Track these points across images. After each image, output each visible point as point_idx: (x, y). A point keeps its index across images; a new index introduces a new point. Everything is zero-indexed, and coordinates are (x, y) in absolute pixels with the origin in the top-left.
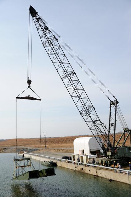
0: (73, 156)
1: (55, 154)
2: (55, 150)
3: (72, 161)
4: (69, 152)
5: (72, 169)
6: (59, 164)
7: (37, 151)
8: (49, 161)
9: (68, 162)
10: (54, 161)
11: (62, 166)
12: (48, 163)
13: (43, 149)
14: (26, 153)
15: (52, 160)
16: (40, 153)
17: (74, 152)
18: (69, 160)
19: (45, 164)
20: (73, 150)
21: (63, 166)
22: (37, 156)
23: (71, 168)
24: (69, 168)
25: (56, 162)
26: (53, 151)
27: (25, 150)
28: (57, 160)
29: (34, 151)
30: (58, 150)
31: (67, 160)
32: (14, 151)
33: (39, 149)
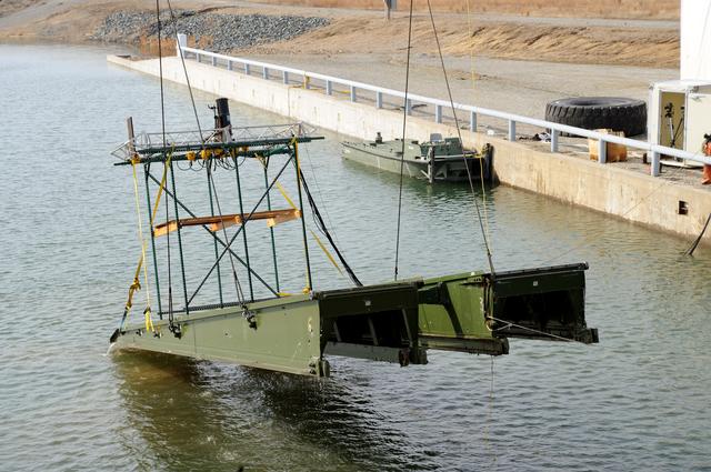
0: (664, 95)
1: (480, 78)
2: (479, 40)
3: (651, 144)
4: (632, 62)
5: (638, 225)
6: (512, 166)
7: (303, 43)
8: (424, 138)
9: (612, 155)
10: (473, 142)
11: (548, 191)
12: (412, 153)
13: (361, 26)
14: (201, 59)
15: (447, 132)
16: (323, 59)
17: (677, 66)
18: (619, 139)
19: (379, 164)
20: (673, 39)
21: (559, 194)
22: (308, 84)
23: (633, 216)
24: (612, 207)
25: (490, 150)
26: (463, 47)
27: (190, 22)
28: (501, 132)
29: (279, 36)
30: (512, 32)
31: (603, 135)
32: (81, 27)
33: (320, 22)
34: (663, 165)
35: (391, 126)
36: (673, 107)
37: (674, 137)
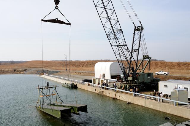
0: (94, 79)
1: (76, 77)
2: (75, 73)
3: (92, 84)
4: (90, 76)
5: (92, 92)
6: (79, 86)
7: (58, 74)
8: (70, 83)
9: (89, 85)
10: (75, 84)
11: (83, 88)
12: (69, 85)
13: (63, 72)
14: (47, 75)
15: (73, 83)
16: (60, 75)
17: (94, 76)
18: (89, 83)
19: (65, 86)
20: (94, 74)
21: (84, 89)
22: (58, 78)
23: (91, 91)
24: (89, 90)
25: (77, 84)
26: (74, 74)
27: (46, 72)
28: (78, 83)
29: (55, 73)
30: (79, 73)
31: (88, 83)
32: (35, 72)
33: (59, 72)
34: (94, 86)
35: (67, 82)
36: (94, 80)
37: (95, 83)
